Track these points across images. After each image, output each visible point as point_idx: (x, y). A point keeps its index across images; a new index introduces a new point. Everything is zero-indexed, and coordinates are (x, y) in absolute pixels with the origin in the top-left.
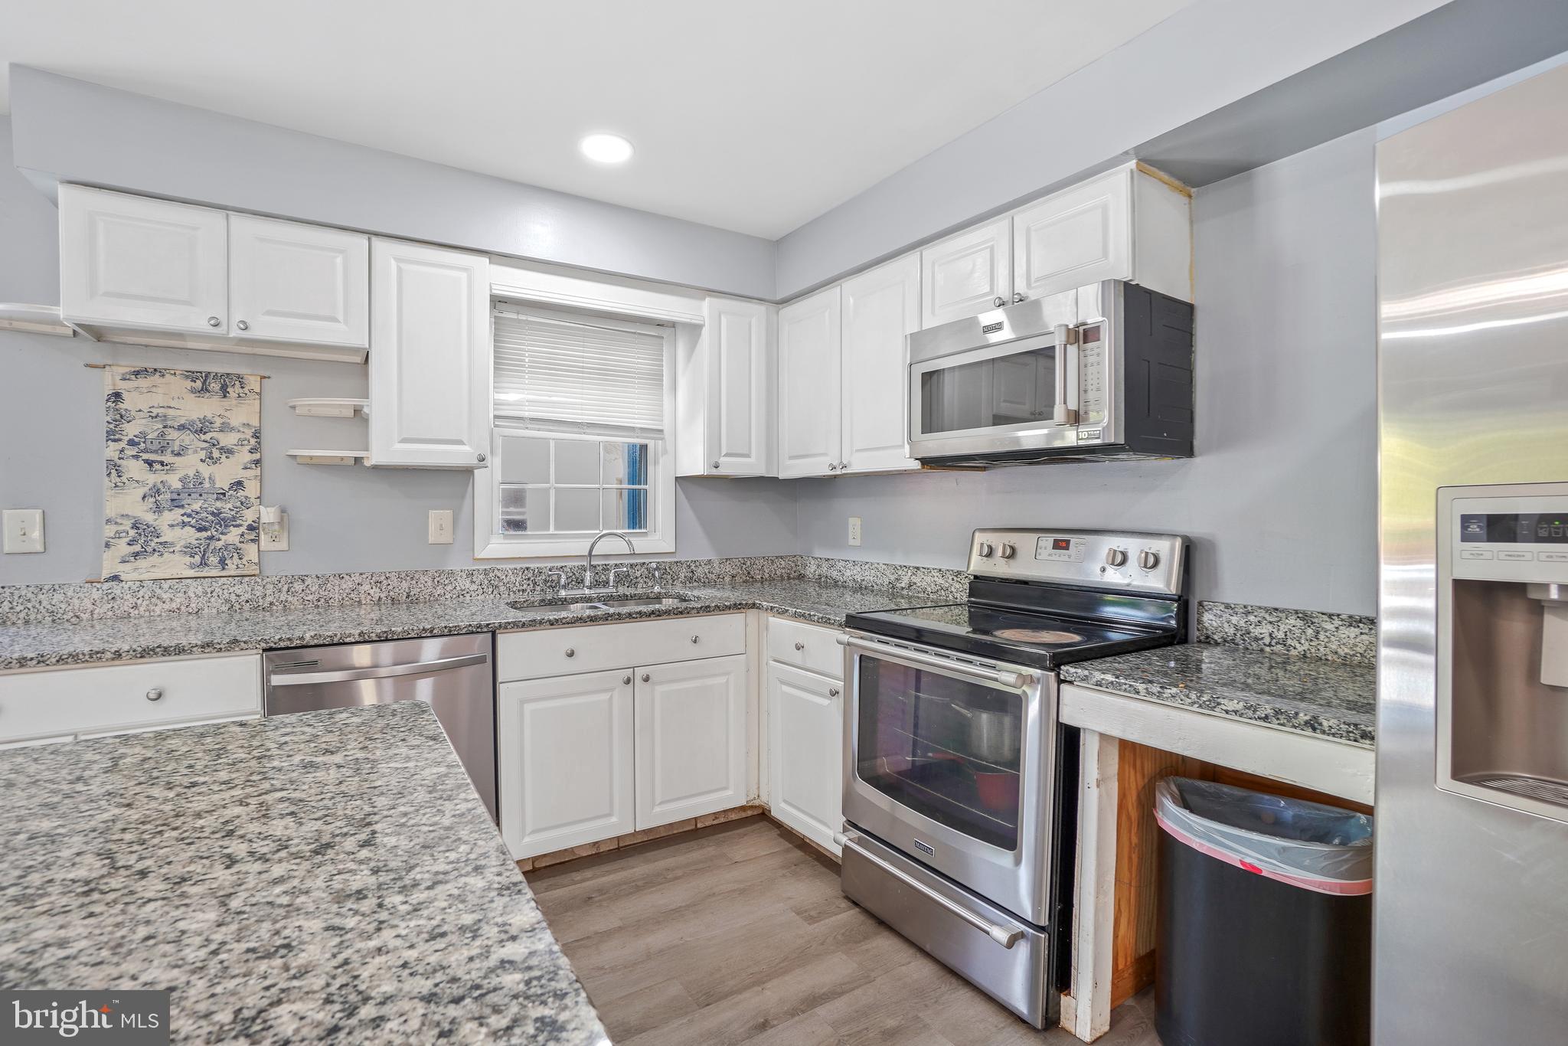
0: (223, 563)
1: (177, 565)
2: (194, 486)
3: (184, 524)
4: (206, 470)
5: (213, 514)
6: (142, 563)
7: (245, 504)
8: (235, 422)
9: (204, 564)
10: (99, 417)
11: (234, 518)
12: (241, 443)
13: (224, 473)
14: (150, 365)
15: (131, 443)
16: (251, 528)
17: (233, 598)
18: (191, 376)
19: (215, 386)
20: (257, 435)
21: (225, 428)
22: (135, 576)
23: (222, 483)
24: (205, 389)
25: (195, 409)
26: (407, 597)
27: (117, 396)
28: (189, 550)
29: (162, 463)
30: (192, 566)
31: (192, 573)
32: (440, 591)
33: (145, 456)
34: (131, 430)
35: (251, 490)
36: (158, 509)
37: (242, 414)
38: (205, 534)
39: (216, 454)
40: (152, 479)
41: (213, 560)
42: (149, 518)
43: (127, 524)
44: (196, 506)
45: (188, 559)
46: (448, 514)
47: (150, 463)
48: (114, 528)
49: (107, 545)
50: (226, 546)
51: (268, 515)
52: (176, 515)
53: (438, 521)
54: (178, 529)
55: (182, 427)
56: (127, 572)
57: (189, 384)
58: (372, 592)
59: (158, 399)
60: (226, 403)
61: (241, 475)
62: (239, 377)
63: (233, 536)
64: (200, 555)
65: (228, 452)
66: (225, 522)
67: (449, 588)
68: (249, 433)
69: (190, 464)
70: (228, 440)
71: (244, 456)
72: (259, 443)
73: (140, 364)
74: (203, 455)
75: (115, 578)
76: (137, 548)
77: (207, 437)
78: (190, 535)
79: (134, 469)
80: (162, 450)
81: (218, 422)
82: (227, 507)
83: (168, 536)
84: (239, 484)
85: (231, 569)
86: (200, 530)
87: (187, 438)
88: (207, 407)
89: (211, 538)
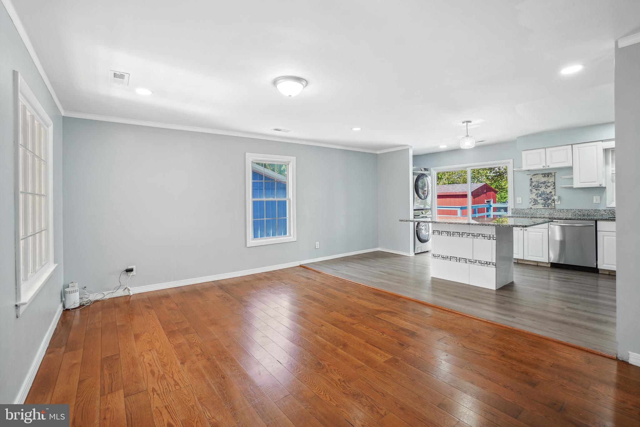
0: (548, 206)
1: (540, 206)
2: (543, 193)
3: (542, 199)
4: (545, 190)
5: (546, 198)
6: (535, 206)
7: (552, 196)
8: (550, 181)
9: (545, 206)
10: (529, 183)
11: (550, 198)
12: (551, 185)
13: (548, 190)
14: (536, 173)
15: (533, 186)
16: (553, 200)
17: (550, 212)
18: (542, 174)
19: (547, 175)
20: (554, 183)
21: (548, 182)
22: (534, 208)
23: (548, 192)
24: (545, 176)
25: (543, 180)
26: (587, 215)
27: (531, 179)
28: (542, 204)
29: (538, 189)
30: (543, 207)
31: (543, 208)
32: (596, 214)
33: (535, 188)
34: (533, 184)
35: (553, 193)
36: (538, 197)
37: (551, 180)
38: (545, 201)
39: (547, 187)
40: (537, 192)
41: (546, 206)
42: (536, 198)
43: (533, 199)
44: (544, 196)
45: (542, 205)
46: (598, 197)
47: (536, 189)
48: (531, 200)
49: (530, 203)
50: (549, 203)
51: (556, 198)
52: (540, 198)
53: (596, 199)
54: (540, 200)
55: (541, 183)
56: (533, 207)
57: (542, 176)
58: (578, 213)
59: (537, 179)
60: (548, 178)
61: (551, 190)
62: (551, 173)
63: (550, 201)
64: (545, 205)
65: (549, 187)
66: (548, 199)
67: (598, 213)
68: (553, 183)
69: (543, 189)
70: (549, 184)
71: (552, 187)
72: (555, 185)
73: (534, 173)
74: (544, 187)
75: (531, 208)
76: (534, 203)
77: (545, 184)
78: (543, 201)
79: (534, 190)
80: (538, 187)
81: (547, 181)
82: (549, 196)
83: (539, 201)
84: (551, 192)
85: (550, 207)
86: (544, 200)
87: (542, 185)
88: (545, 179)
89: (546, 202)
